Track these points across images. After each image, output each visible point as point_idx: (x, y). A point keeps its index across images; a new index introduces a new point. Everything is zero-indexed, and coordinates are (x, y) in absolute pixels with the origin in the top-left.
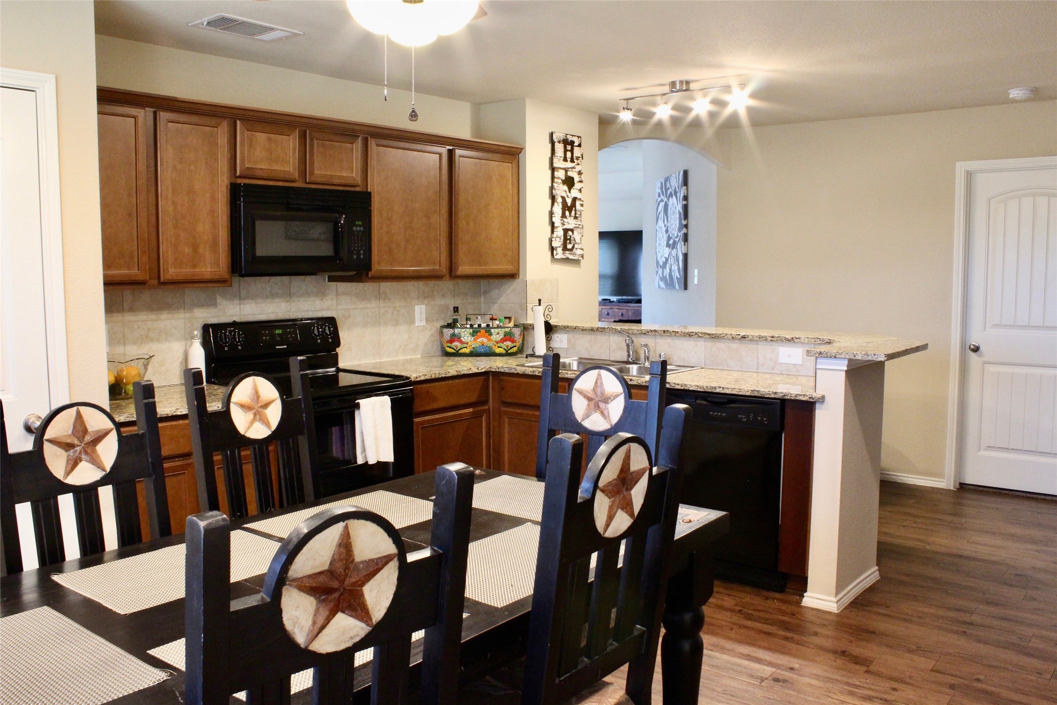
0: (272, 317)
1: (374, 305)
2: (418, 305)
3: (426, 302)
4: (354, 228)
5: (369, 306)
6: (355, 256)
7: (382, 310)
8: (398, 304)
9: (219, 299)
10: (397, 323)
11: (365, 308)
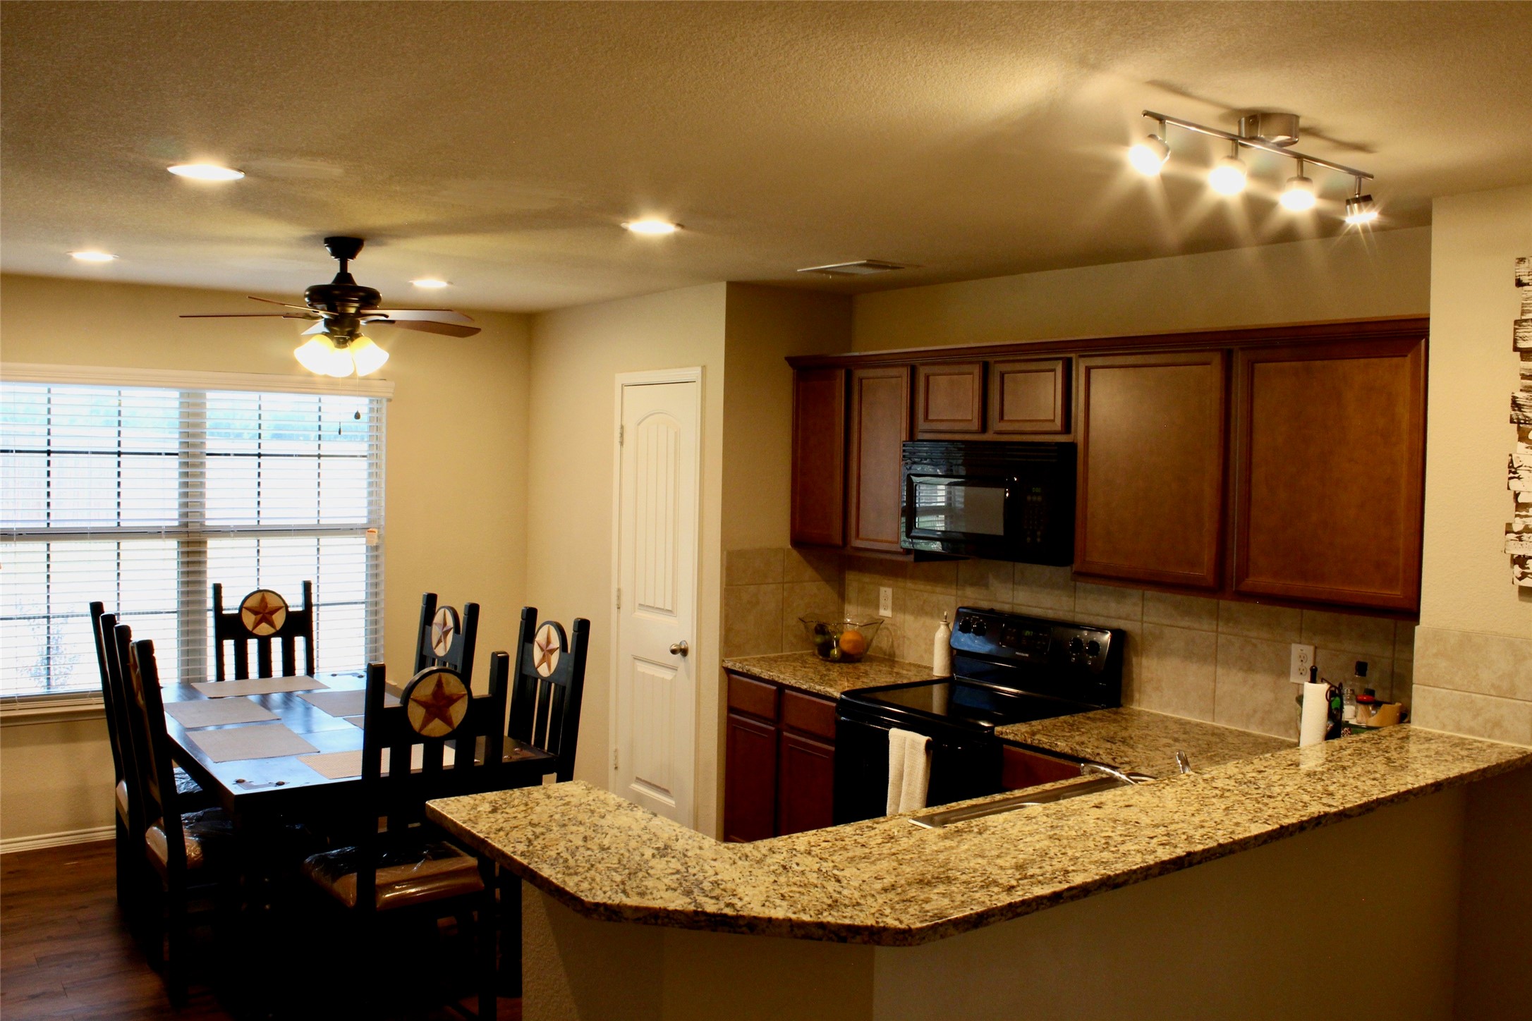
0: (1050, 614)
1: (1205, 627)
2: (1300, 643)
3: (1317, 640)
4: (1029, 498)
5: (1196, 625)
6: (1029, 539)
7: (1222, 639)
8: (1253, 634)
9: (993, 581)
10: (1250, 668)
11: (1189, 628)
